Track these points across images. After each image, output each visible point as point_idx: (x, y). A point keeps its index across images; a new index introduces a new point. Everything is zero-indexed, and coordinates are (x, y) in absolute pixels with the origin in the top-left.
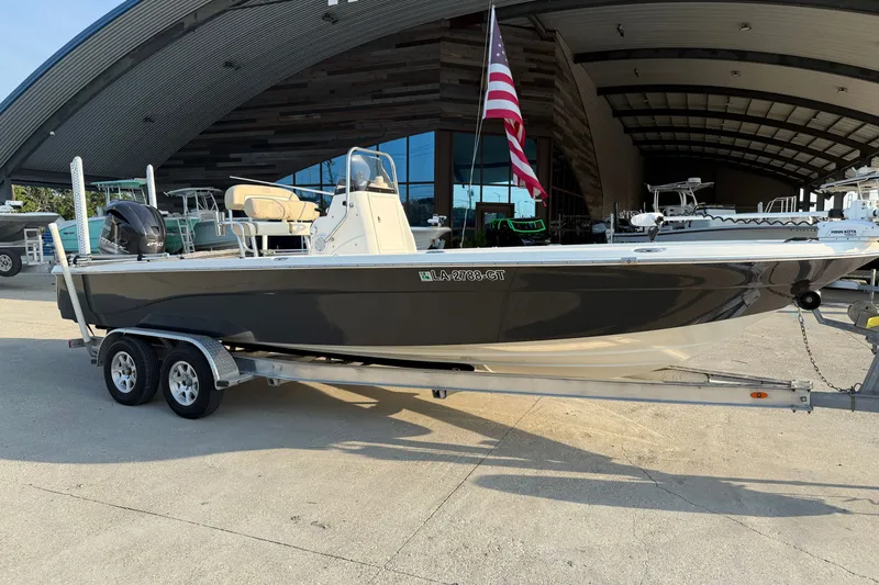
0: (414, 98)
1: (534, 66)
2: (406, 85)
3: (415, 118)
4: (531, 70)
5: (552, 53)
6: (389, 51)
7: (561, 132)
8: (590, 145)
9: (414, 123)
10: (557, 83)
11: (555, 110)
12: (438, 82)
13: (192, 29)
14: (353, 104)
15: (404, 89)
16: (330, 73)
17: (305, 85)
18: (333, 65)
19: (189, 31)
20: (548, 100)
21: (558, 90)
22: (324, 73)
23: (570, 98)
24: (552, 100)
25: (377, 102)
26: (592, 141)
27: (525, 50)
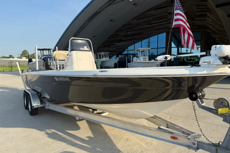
0: (160, 24)
1: (200, 10)
2: (158, 20)
3: (160, 29)
4: (198, 11)
5: (206, 5)
6: (153, 12)
7: (211, 30)
8: (224, 33)
9: (160, 31)
10: (208, 14)
11: (207, 23)
12: (167, 18)
13: (100, 12)
14: (143, 27)
15: (157, 21)
16: (137, 20)
17: (131, 24)
18: (138, 17)
19: (99, 13)
20: (205, 20)
21: (209, 17)
22: (136, 20)
23: (215, 19)
24: (206, 20)
25: (149, 26)
26: (225, 32)
27: (196, 6)
